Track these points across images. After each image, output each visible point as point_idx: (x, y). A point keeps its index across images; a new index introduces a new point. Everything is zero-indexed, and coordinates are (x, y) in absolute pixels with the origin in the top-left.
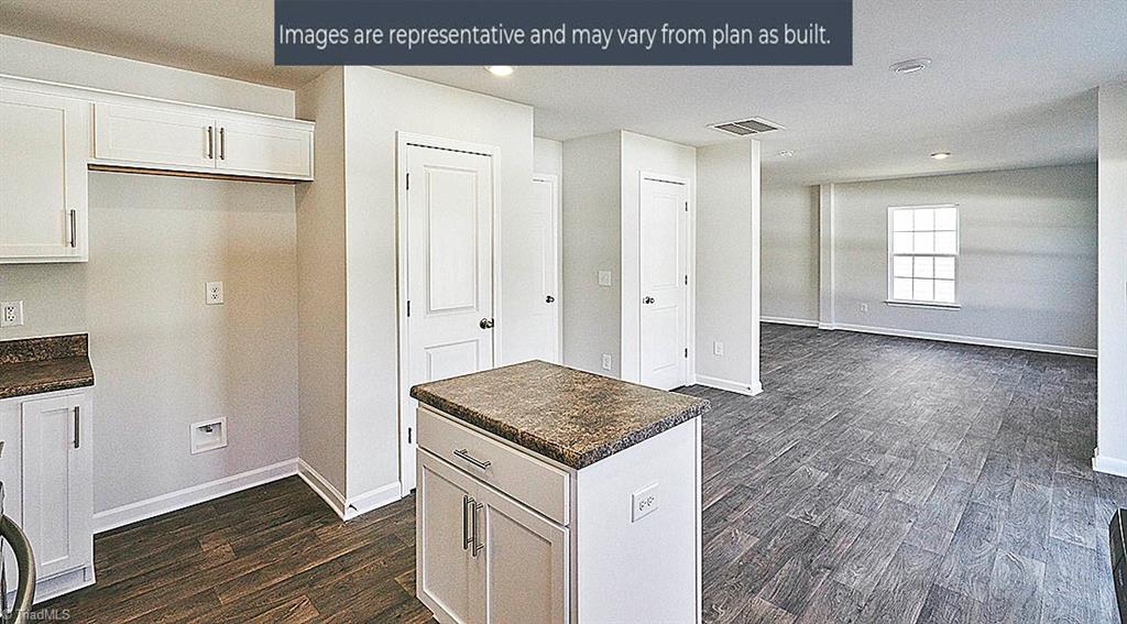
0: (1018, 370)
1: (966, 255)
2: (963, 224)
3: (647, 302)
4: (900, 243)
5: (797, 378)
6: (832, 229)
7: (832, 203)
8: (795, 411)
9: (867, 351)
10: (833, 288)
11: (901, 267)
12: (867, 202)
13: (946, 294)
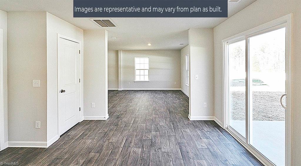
0: (162, 95)
1: (151, 70)
2: (150, 62)
3: (62, 92)
4: (137, 67)
5: (118, 109)
6: (121, 63)
7: (122, 55)
8: (121, 122)
9: (132, 95)
10: (122, 79)
11: (137, 72)
12: (130, 56)
13: (147, 79)
